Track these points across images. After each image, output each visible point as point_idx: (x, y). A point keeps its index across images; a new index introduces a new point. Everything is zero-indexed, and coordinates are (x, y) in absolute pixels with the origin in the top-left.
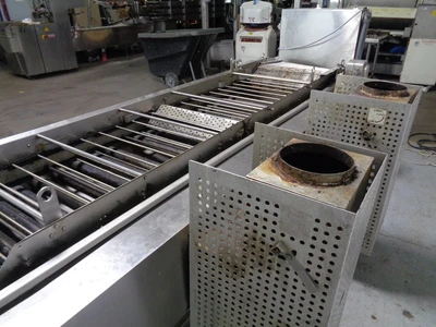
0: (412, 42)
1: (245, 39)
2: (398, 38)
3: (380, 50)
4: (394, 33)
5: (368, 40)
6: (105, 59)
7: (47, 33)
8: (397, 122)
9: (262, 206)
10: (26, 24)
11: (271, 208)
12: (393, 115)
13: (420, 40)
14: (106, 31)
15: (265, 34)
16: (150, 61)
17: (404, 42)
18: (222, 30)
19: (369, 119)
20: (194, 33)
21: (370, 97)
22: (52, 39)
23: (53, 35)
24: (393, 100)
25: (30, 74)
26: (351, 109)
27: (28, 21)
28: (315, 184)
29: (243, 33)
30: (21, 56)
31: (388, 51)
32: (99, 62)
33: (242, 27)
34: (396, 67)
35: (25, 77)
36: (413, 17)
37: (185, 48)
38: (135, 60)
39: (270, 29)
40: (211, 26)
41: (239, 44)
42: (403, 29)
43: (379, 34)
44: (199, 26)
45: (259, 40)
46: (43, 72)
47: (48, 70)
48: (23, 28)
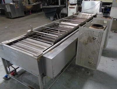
0: (112, 8)
1: (70, 8)
2: (109, 7)
3: (104, 10)
4: (107, 6)
5: (102, 8)
6: (31, 13)
7: (17, 6)
8: (109, 23)
9: (91, 32)
10: (12, 4)
11: (92, 32)
12: (108, 22)
13: (114, 8)
14: (31, 6)
15: (76, 6)
16: (46, 14)
17: (110, 8)
18: (65, 5)
19: (104, 22)
20: (58, 6)
21: (104, 19)
22: (18, 8)
23: (18, 7)
24: (108, 19)
25: (12, 17)
26: (101, 21)
27: (12, 3)
28: (98, 28)
29: (70, 6)
30: (10, 13)
31: (106, 10)
32: (29, 14)
33: (69, 5)
34: (108, 14)
35: (11, 18)
36: (112, 2)
37: (56, 10)
38: (39, 13)
39: (77, 5)
40: (61, 4)
41: (69, 9)
42: (109, 5)
43: (104, 6)
44: (58, 4)
45: (74, 8)
46: (16, 17)
47: (17, 16)
48: (11, 5)
